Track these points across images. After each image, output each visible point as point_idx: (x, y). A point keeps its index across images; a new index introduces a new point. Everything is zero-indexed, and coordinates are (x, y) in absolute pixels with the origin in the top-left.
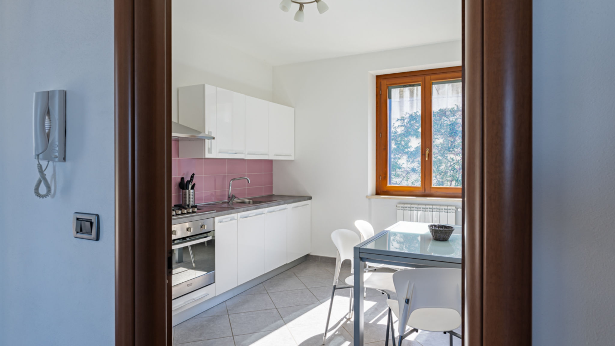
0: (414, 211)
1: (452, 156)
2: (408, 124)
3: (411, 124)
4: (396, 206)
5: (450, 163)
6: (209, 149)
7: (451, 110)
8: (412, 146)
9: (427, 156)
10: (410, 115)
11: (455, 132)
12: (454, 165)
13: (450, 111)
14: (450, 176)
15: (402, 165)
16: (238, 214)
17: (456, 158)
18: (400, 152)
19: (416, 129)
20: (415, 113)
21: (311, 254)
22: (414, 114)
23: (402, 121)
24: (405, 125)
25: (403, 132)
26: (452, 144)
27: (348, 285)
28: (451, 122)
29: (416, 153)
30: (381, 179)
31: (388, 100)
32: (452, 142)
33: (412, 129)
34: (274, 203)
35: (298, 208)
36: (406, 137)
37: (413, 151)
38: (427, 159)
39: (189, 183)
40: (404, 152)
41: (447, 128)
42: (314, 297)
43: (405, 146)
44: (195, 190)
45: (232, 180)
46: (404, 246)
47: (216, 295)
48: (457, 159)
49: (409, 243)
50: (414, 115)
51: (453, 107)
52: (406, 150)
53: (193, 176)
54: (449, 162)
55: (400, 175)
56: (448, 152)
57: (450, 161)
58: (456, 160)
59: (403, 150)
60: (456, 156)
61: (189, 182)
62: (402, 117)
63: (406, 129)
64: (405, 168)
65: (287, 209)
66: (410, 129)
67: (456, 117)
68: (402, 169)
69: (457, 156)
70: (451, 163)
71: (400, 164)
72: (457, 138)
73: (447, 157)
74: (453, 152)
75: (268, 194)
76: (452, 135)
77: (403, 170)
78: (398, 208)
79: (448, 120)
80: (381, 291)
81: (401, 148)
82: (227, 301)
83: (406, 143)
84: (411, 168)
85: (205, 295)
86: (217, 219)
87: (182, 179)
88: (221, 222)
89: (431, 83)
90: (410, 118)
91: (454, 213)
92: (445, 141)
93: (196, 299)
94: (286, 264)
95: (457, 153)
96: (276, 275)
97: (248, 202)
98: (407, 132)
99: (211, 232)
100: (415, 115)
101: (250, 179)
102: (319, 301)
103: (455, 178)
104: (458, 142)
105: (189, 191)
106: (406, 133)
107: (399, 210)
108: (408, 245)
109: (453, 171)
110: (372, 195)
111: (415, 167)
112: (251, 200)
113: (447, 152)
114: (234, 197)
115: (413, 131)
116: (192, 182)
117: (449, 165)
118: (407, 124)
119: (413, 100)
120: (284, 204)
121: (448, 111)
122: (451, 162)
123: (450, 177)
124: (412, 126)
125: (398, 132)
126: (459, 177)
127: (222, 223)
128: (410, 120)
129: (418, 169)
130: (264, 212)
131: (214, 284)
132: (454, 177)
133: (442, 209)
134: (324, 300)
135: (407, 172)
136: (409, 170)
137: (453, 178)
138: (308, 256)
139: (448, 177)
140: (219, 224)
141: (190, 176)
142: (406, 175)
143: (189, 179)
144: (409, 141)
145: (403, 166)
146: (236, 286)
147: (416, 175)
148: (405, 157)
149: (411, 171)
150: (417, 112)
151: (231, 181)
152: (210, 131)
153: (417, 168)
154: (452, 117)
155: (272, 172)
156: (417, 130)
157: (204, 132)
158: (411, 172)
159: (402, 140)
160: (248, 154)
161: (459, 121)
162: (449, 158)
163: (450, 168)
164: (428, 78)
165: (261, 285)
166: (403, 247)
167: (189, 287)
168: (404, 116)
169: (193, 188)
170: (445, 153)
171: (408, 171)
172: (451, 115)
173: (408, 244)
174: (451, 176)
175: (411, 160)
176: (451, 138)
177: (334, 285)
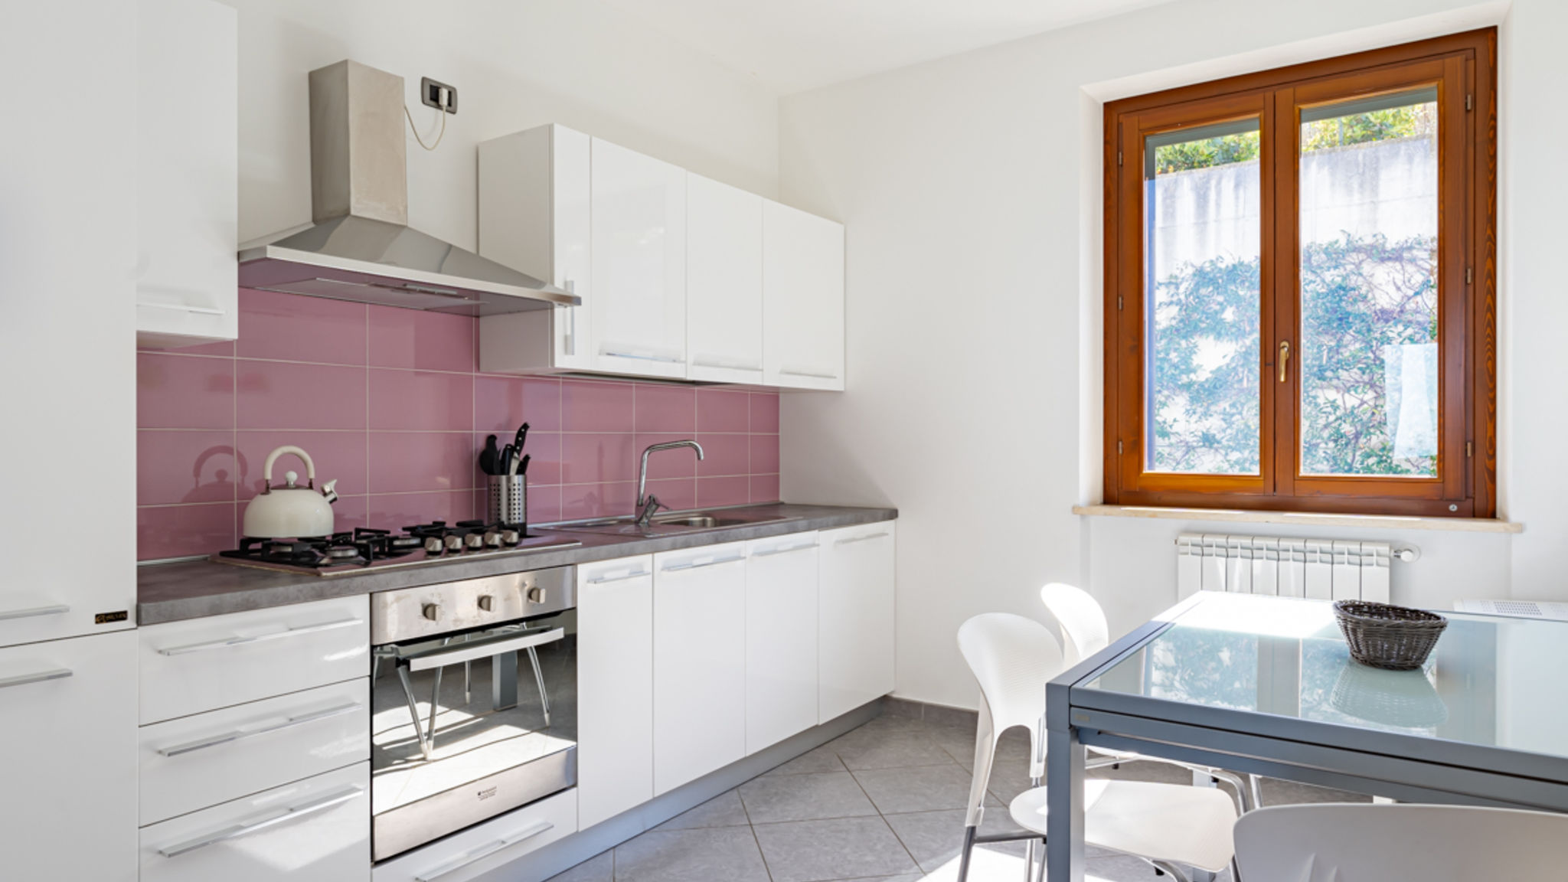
0: (1239, 558)
1: (1332, 395)
2: (1192, 297)
3: (1198, 297)
4: (1176, 542)
5: (1324, 415)
6: (566, 338)
7: (1327, 248)
8: (1201, 366)
9: (1283, 367)
10: (1197, 270)
11: (1341, 319)
12: (1339, 422)
13: (1326, 251)
14: (1325, 457)
15: (1171, 426)
16: (656, 555)
17: (1344, 403)
18: (1165, 384)
19: (1216, 312)
20: (1212, 261)
21: (895, 696)
22: (1207, 265)
23: (1173, 287)
24: (1180, 300)
25: (1174, 322)
26: (1331, 355)
27: (1021, 827)
28: (1328, 285)
29: (1215, 387)
30: (1120, 451)
31: (1146, 184)
32: (1330, 349)
33: (1203, 312)
34: (776, 526)
35: (855, 543)
36: (1185, 337)
37: (1207, 380)
38: (1282, 379)
39: (511, 456)
40: (1176, 385)
41: (1316, 306)
42: (900, 848)
43: (1183, 364)
44: (528, 478)
45: (648, 449)
46: (1177, 677)
47: (580, 830)
48: (1349, 405)
49: (1192, 671)
50: (1209, 269)
51: (1335, 240)
52: (1184, 379)
53: (523, 430)
54: (1320, 414)
55: (1166, 455)
56: (1319, 382)
57: (1325, 410)
58: (1345, 409)
59: (1173, 378)
60: (1343, 396)
61: (511, 450)
62: (1171, 276)
63: (1184, 313)
64: (1180, 433)
65: (818, 545)
66: (1196, 314)
67: (1345, 269)
68: (1172, 436)
69: (1346, 395)
70: (1327, 417)
71: (1165, 422)
72: (1348, 338)
73: (1315, 397)
74: (1335, 382)
75: (767, 500)
76: (1333, 328)
77: (1173, 439)
78: (1183, 549)
79: (1318, 280)
80: (1150, 862)
81: (1169, 373)
82: (616, 848)
83: (1183, 355)
84: (1200, 434)
85: (540, 829)
86: (584, 570)
87: (491, 439)
88: (595, 583)
89: (1297, 111)
90: (1196, 278)
91: (1385, 566)
92: (1308, 348)
93: (510, 843)
94: (816, 727)
95: (1348, 385)
96: (784, 763)
97: (700, 521)
98: (1187, 322)
99: (561, 615)
100: (1213, 270)
101: (703, 449)
102: (917, 864)
103: (1342, 465)
104: (1350, 351)
105: (509, 480)
106: (1185, 324)
107: (1187, 554)
108: (1189, 675)
109: (1336, 441)
110: (1093, 504)
111: (1213, 432)
112: (709, 516)
113: (1317, 381)
114: (653, 502)
115: (1207, 318)
116: (519, 452)
117: (1322, 422)
118: (1186, 296)
119: (1205, 223)
120: (809, 529)
121: (1318, 253)
122: (1330, 413)
123: (1325, 463)
124: (1204, 304)
125: (1160, 324)
126: (1353, 461)
127: (600, 586)
128: (1197, 286)
129: (1223, 438)
130: (743, 555)
131: (574, 790)
132: (1339, 462)
133: (1343, 553)
134: (933, 861)
135: (1189, 447)
136: (1195, 439)
137: (1336, 464)
138: (885, 699)
139: (1318, 462)
140: (591, 585)
141: (516, 432)
142: (1184, 456)
143: (513, 443)
144: (1192, 351)
145: (1173, 427)
146: (650, 797)
147: (1215, 456)
148: (1181, 401)
149: (1201, 444)
150: (1217, 259)
151: (647, 453)
152: (568, 279)
153: (1219, 432)
154: (1332, 271)
155: (777, 431)
156: (1219, 316)
157: (552, 282)
158: (1201, 447)
159: (1170, 349)
160: (697, 363)
161: (1353, 282)
162: (1321, 401)
163: (1326, 434)
164: (1285, 94)
165: (735, 793)
166: (1173, 679)
167: (485, 801)
168: (1177, 272)
169: (521, 470)
170: (1309, 386)
171: (1190, 444)
172: (1327, 264)
173: (1189, 672)
174: (1327, 457)
175: (1200, 410)
176: (1328, 338)
177: (968, 824)
